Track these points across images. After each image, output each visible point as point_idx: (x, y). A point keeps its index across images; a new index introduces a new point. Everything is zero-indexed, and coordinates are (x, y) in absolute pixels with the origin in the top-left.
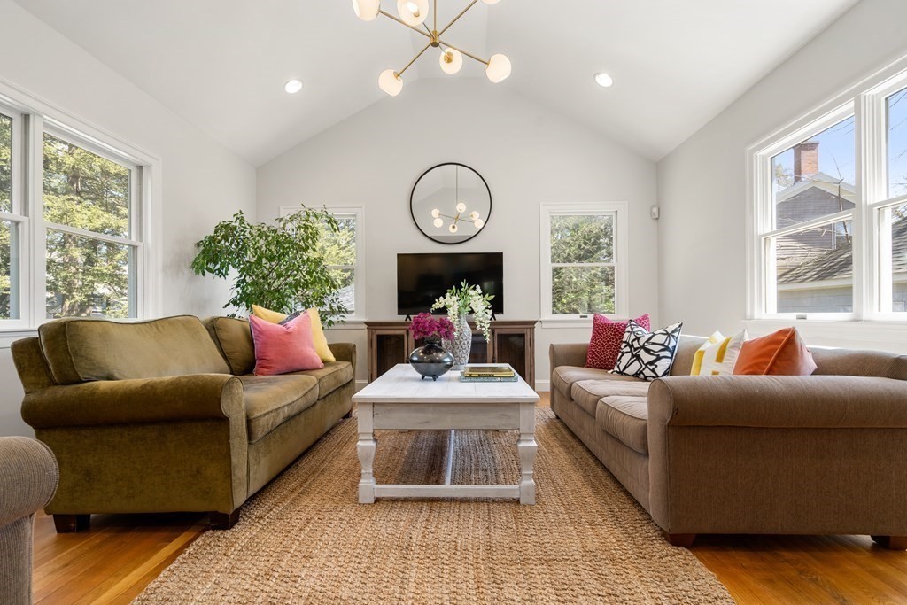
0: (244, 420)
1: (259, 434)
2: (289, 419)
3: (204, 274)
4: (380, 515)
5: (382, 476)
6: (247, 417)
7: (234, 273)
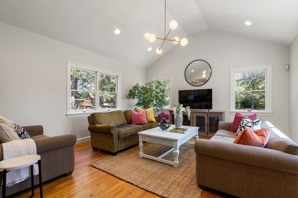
0: (117, 135)
1: (121, 138)
3: (129, 99)
6: (118, 134)
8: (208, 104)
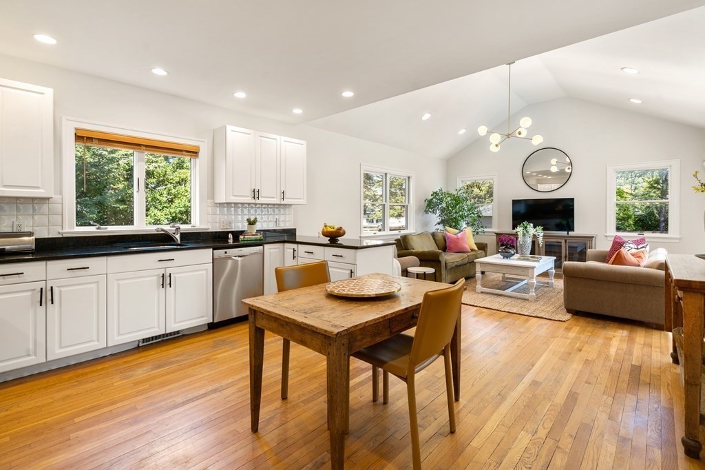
0: (445, 263)
1: (448, 268)
2: (457, 266)
3: (428, 213)
4: (481, 296)
5: (483, 286)
7: (438, 213)
8: (564, 222)
